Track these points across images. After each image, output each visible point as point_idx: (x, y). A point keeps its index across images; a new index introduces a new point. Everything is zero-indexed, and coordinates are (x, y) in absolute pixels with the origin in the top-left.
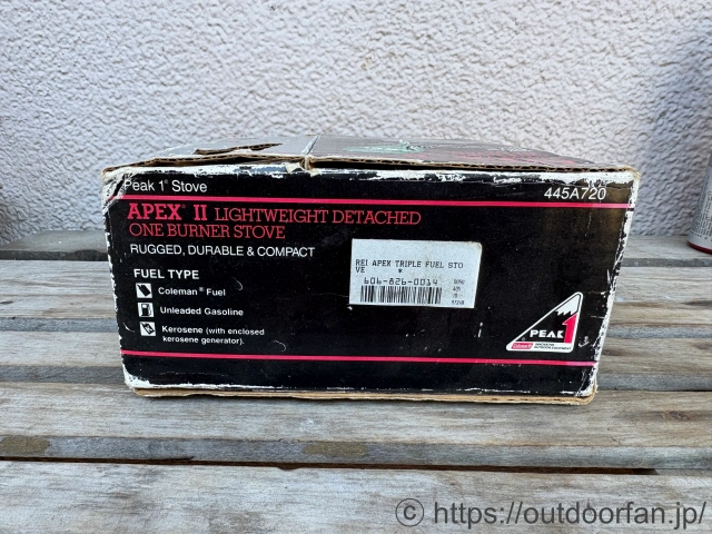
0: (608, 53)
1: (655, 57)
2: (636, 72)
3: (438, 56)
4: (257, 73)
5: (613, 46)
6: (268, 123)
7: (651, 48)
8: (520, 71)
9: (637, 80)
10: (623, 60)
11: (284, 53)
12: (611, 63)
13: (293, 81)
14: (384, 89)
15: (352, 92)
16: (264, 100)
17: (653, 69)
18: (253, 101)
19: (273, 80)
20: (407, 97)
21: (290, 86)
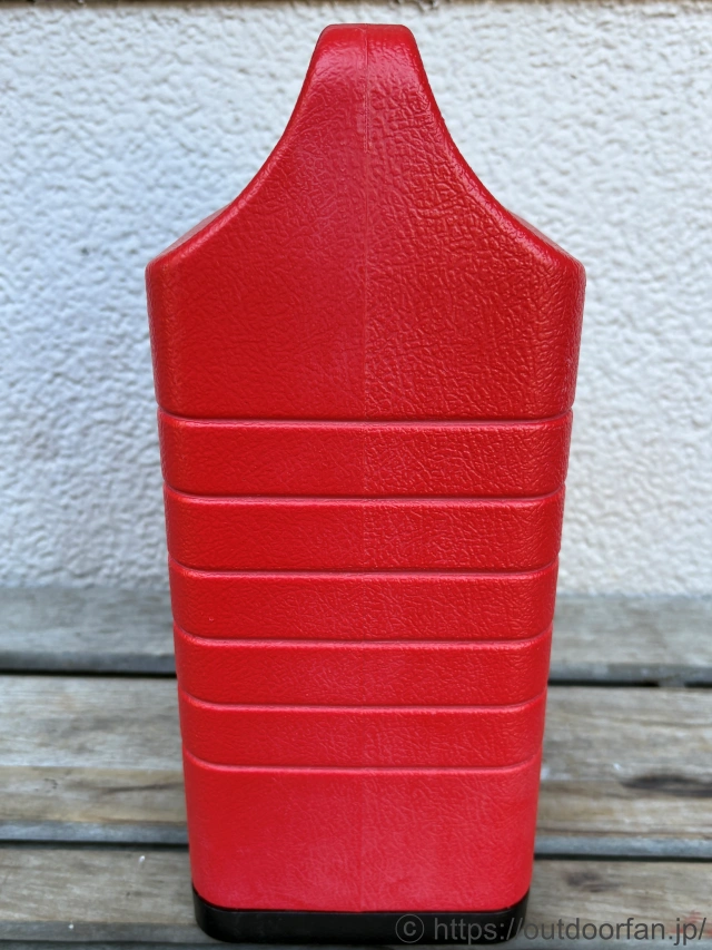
0: (623, 326)
4: (65, 347)
5: (629, 316)
6: (86, 422)
10: (648, 336)
11: (108, 318)
12: (628, 342)
13: (125, 360)
16: (78, 388)
18: (63, 389)
19: (91, 357)
21: (119, 367)
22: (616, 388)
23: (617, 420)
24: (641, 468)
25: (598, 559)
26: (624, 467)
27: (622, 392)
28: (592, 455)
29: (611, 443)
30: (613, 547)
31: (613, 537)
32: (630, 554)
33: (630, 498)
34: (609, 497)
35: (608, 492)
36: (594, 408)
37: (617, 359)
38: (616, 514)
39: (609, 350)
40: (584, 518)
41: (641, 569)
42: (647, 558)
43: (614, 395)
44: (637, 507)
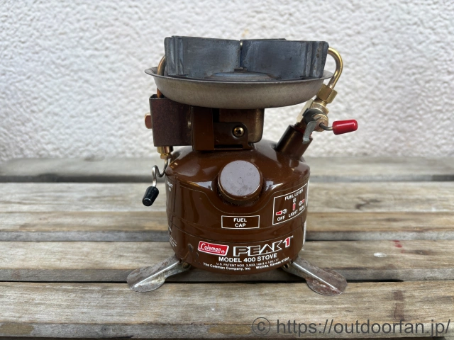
22: (415, 55)
23: (414, 71)
24: (424, 94)
25: (403, 138)
26: (416, 93)
27: (418, 57)
28: (402, 88)
29: (412, 82)
30: (409, 132)
31: (410, 127)
32: (417, 135)
33: (418, 108)
34: (409, 108)
35: (409, 105)
36: (404, 65)
37: (416, 41)
38: (411, 116)
39: (413, 37)
40: (397, 118)
41: (421, 142)
42: (424, 137)
43: (414, 59)
44: (421, 112)
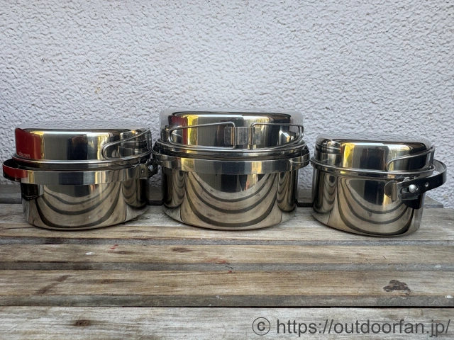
1: (256, 90)
2: (247, 98)
3: (137, 88)
7: (253, 85)
8: (183, 96)
9: (249, 102)
14: (108, 105)
15: (91, 106)
17: (256, 96)
20: (122, 109)
